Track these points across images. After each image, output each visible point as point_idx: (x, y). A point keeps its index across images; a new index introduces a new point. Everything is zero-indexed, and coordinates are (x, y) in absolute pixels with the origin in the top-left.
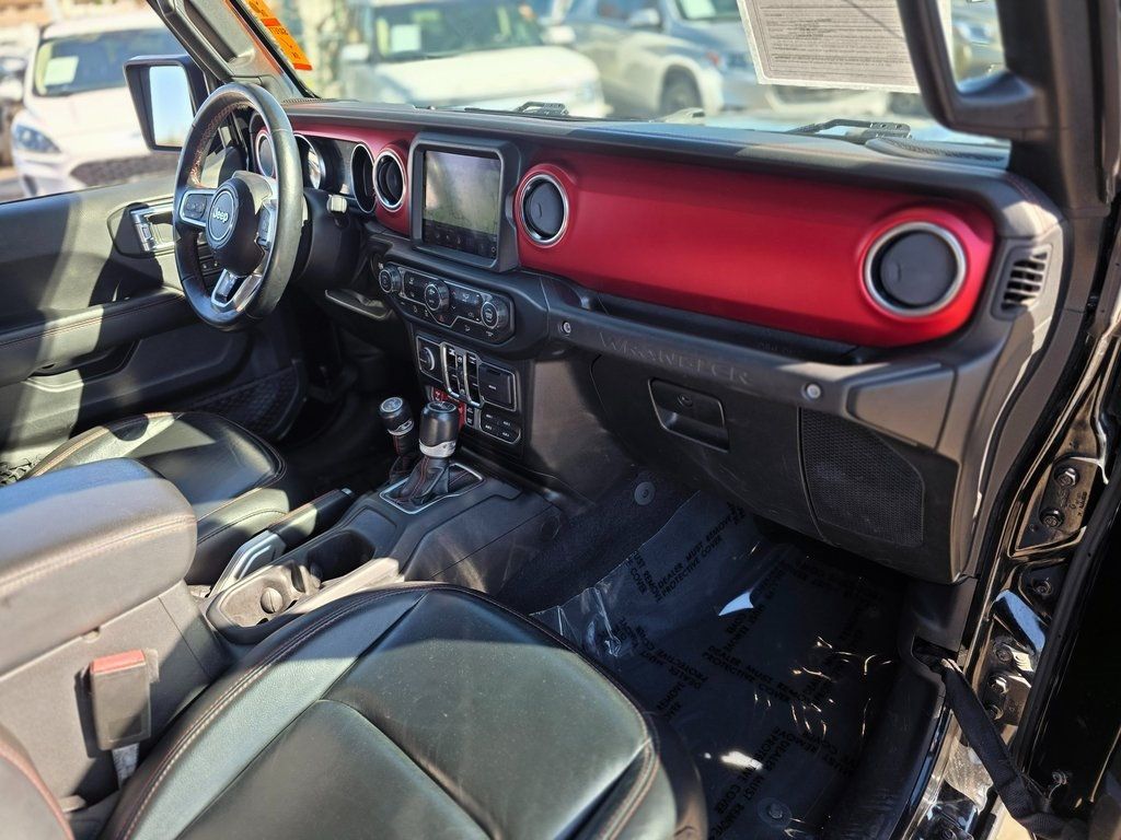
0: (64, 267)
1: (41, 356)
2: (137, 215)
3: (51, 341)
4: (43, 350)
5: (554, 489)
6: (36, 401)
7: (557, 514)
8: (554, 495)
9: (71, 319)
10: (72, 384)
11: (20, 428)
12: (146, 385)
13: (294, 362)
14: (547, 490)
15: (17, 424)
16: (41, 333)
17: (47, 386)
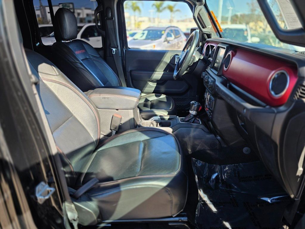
0: (161, 63)
1: (151, 78)
2: (176, 56)
3: (154, 75)
4: (151, 77)
5: (220, 136)
6: (148, 86)
7: (218, 142)
8: (219, 138)
9: (158, 73)
10: (154, 85)
11: (144, 90)
12: (166, 90)
13: (196, 96)
14: (218, 136)
15: (144, 89)
16: (152, 74)
17: (150, 84)
